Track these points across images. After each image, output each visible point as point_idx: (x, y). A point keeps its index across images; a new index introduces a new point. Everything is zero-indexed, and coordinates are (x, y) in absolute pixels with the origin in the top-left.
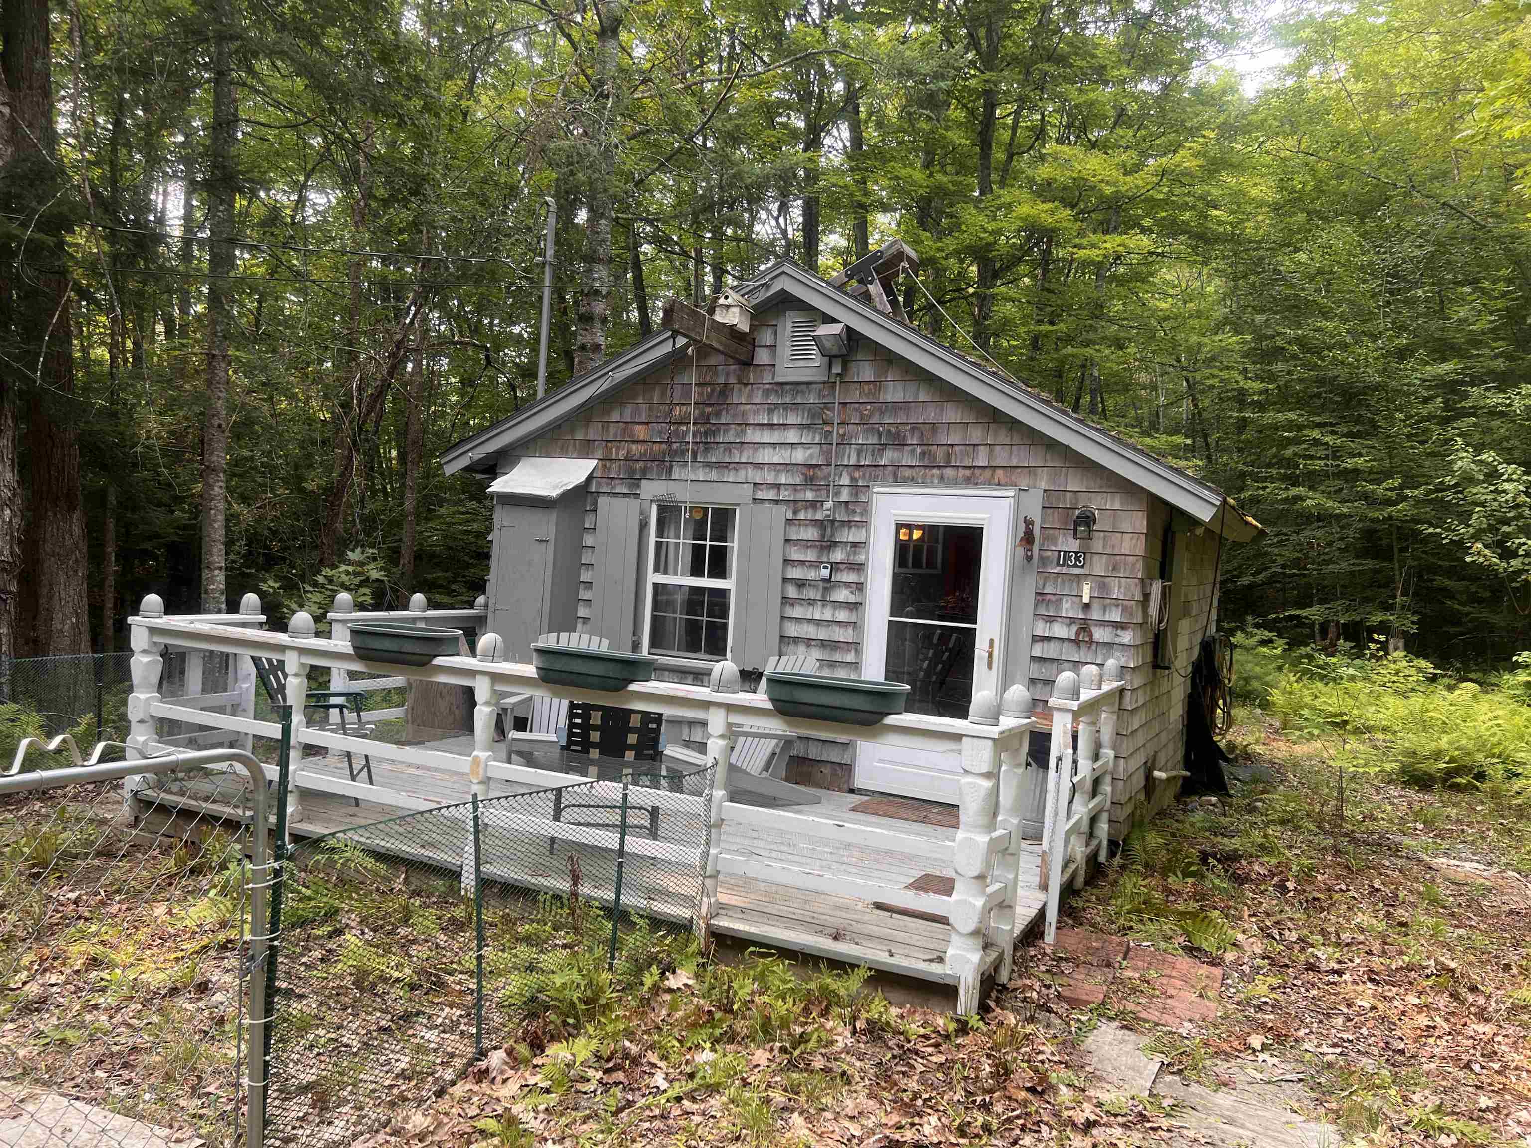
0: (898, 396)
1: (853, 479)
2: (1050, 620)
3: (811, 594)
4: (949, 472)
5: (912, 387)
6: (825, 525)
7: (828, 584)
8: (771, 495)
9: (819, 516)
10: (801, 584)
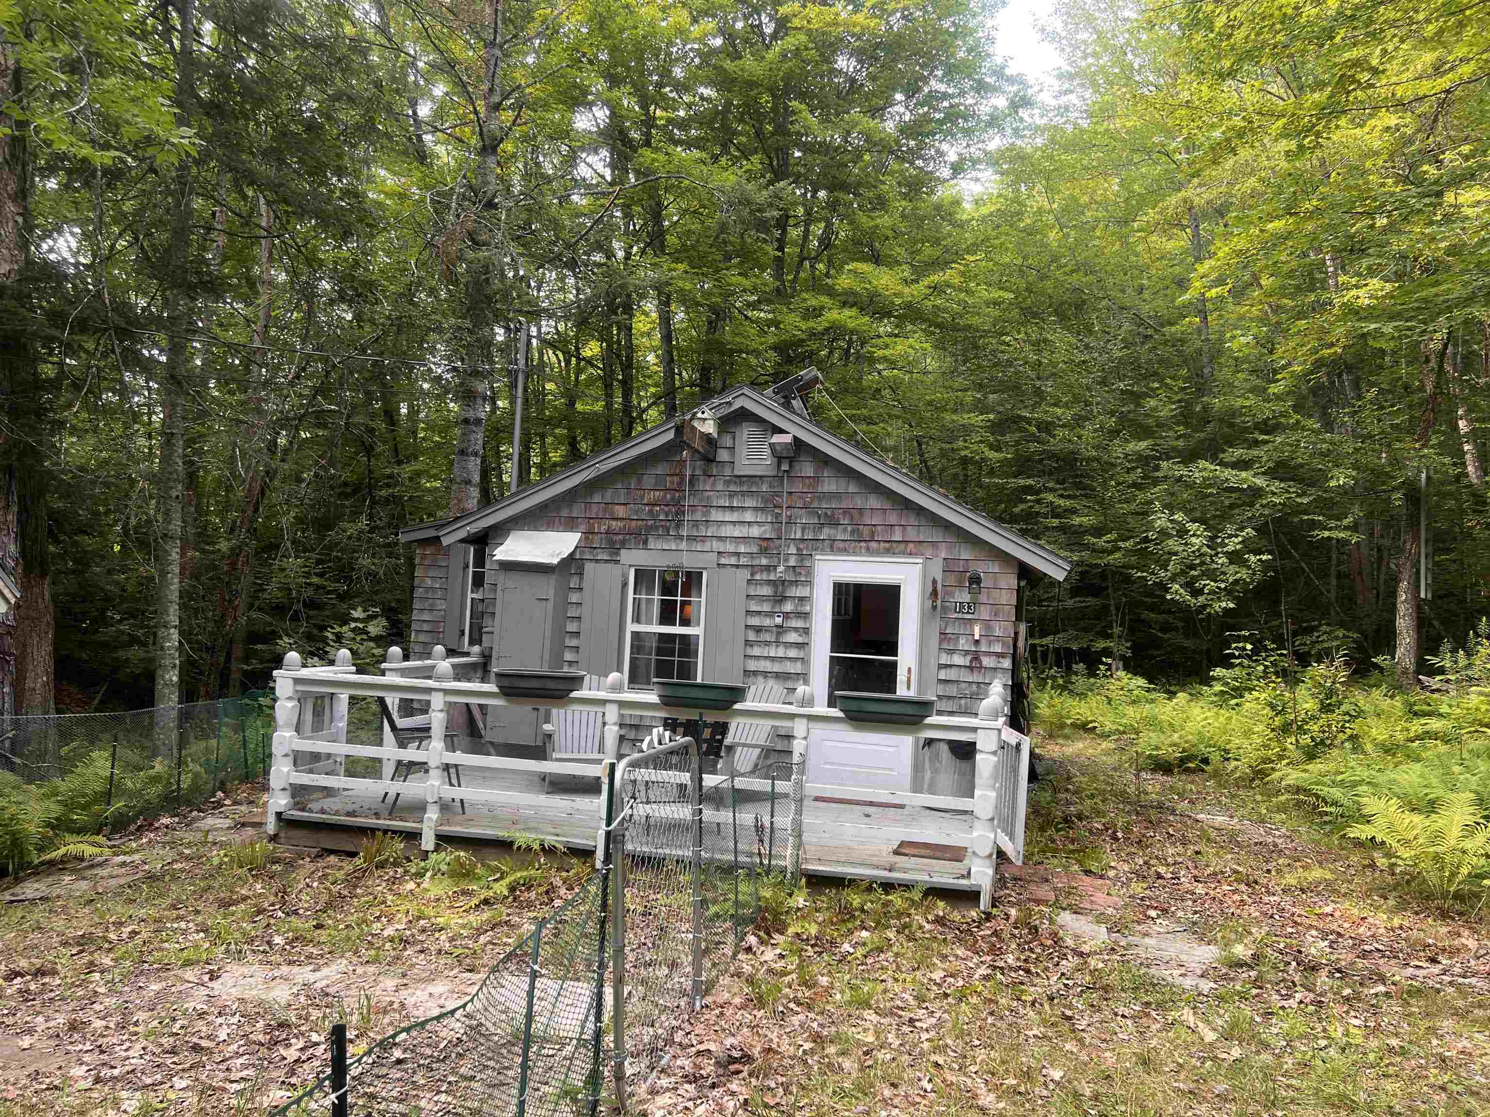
0: (833, 488)
1: (798, 549)
2: (951, 652)
3: (767, 637)
4: (873, 545)
5: (843, 482)
6: (779, 584)
7: (781, 629)
8: (733, 561)
9: (772, 577)
10: (758, 630)
